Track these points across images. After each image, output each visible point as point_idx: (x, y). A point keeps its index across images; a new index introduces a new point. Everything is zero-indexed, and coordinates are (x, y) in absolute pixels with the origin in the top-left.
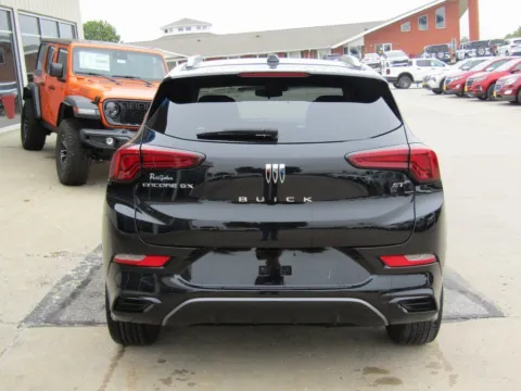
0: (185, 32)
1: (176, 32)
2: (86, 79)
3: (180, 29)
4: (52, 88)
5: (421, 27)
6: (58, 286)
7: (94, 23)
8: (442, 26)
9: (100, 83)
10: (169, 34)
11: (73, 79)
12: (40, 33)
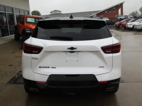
0: (55, 13)
1: (53, 13)
2: (29, 24)
3: (54, 12)
4: (21, 26)
5: (110, 12)
6: (17, 74)
7: (35, 11)
8: (114, 12)
9: (32, 25)
10: (52, 13)
11: (26, 24)
12: (20, 13)
